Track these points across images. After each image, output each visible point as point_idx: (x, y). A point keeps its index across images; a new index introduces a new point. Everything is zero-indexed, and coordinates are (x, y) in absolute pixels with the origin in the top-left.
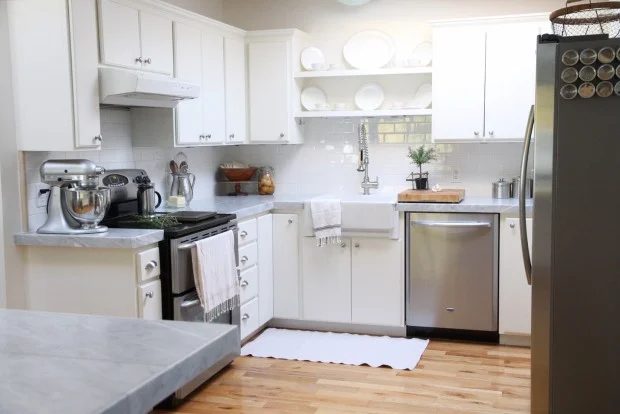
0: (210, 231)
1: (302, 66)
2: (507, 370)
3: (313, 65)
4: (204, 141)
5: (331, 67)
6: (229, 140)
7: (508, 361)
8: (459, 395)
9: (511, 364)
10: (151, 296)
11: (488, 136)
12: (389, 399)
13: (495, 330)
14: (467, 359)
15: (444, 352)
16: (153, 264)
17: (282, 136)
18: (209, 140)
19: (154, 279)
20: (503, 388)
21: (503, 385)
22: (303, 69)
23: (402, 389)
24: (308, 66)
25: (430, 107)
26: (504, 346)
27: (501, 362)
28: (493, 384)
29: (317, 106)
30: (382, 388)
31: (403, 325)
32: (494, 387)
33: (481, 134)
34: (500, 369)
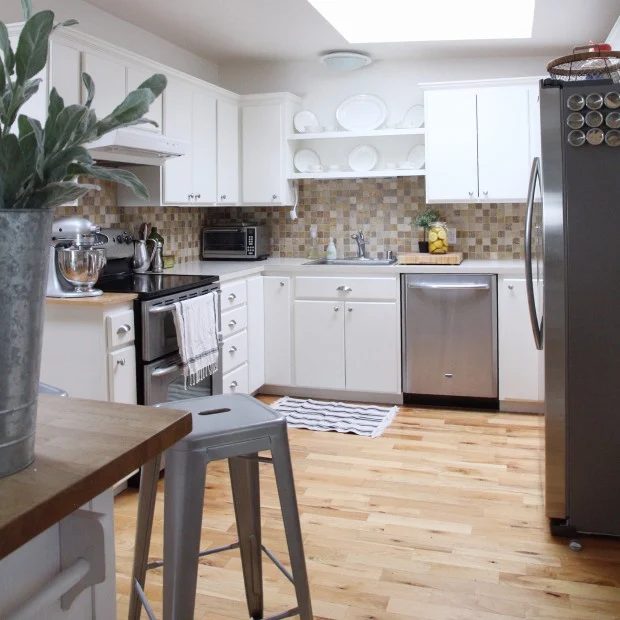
0: (187, 293)
1: (294, 128)
2: (510, 440)
3: (306, 128)
4: (193, 200)
5: (324, 130)
6: (219, 201)
7: (510, 429)
8: (461, 471)
9: (515, 433)
10: (122, 364)
11: (482, 196)
12: (386, 477)
13: (495, 396)
14: (467, 428)
15: (443, 421)
16: (126, 329)
17: (274, 197)
18: (199, 200)
19: (129, 344)
20: (507, 461)
21: (506, 457)
22: (296, 132)
23: (399, 465)
24: (300, 128)
25: (423, 167)
26: (505, 412)
27: (503, 431)
28: (496, 457)
29: (310, 167)
30: (377, 464)
31: (400, 393)
32: (497, 460)
33: (475, 196)
34: (501, 439)
